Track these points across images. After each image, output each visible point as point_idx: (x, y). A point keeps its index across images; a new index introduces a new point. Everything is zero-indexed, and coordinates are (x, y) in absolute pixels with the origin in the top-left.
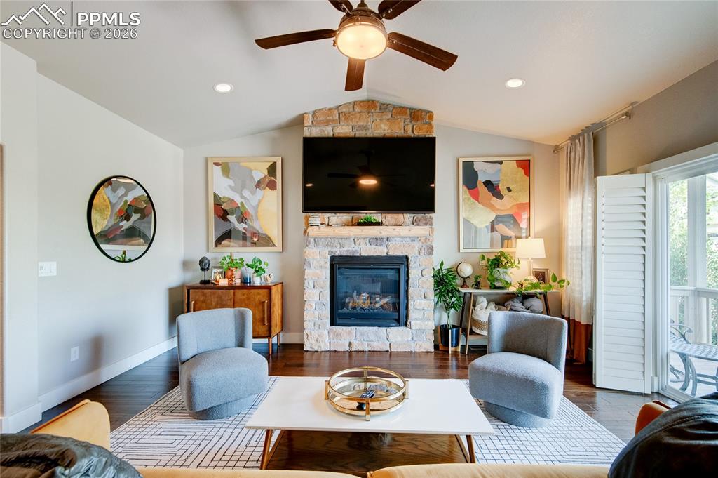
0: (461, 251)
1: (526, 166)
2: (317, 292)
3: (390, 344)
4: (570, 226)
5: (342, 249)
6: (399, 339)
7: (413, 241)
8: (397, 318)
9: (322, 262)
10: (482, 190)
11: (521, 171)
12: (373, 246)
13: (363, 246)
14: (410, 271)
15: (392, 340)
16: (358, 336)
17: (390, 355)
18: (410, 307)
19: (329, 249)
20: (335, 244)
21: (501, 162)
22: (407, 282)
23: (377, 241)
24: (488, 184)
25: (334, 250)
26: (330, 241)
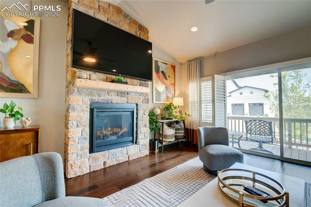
0: (154, 102)
1: (173, 67)
2: (80, 130)
3: (129, 157)
5: (100, 98)
6: (133, 152)
7: (140, 95)
8: (132, 140)
9: (84, 108)
10: (160, 73)
11: (172, 70)
12: (119, 97)
13: (113, 96)
14: (138, 112)
15: (130, 153)
16: (110, 157)
17: (129, 163)
18: (139, 132)
19: (90, 98)
20: (95, 94)
21: (166, 64)
22: (137, 118)
23: (122, 94)
24: (162, 72)
25: (94, 98)
26: (90, 91)
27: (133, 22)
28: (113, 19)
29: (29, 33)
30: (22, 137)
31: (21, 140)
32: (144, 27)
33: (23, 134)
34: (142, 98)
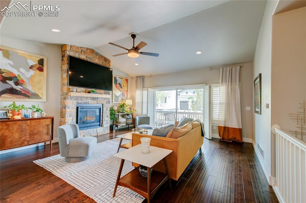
0: (113, 102)
1: (127, 80)
2: (71, 118)
3: (97, 134)
4: (137, 97)
5: (82, 101)
6: (100, 131)
7: (105, 99)
8: (99, 124)
9: (74, 107)
10: (118, 85)
11: (126, 82)
12: (93, 101)
13: (89, 100)
14: (104, 109)
15: (98, 132)
16: (87, 133)
17: (97, 137)
18: (103, 120)
19: (76, 101)
20: (79, 99)
21: (122, 78)
22: (102, 112)
23: (94, 99)
24: (119, 84)
25: (79, 101)
26: (77, 98)
27: (101, 57)
28: (89, 57)
29: (41, 66)
30: (46, 121)
31: (45, 122)
32: (108, 59)
33: (47, 120)
34: (106, 100)
